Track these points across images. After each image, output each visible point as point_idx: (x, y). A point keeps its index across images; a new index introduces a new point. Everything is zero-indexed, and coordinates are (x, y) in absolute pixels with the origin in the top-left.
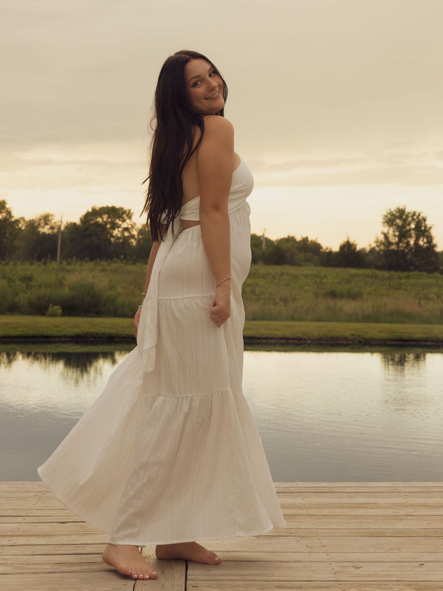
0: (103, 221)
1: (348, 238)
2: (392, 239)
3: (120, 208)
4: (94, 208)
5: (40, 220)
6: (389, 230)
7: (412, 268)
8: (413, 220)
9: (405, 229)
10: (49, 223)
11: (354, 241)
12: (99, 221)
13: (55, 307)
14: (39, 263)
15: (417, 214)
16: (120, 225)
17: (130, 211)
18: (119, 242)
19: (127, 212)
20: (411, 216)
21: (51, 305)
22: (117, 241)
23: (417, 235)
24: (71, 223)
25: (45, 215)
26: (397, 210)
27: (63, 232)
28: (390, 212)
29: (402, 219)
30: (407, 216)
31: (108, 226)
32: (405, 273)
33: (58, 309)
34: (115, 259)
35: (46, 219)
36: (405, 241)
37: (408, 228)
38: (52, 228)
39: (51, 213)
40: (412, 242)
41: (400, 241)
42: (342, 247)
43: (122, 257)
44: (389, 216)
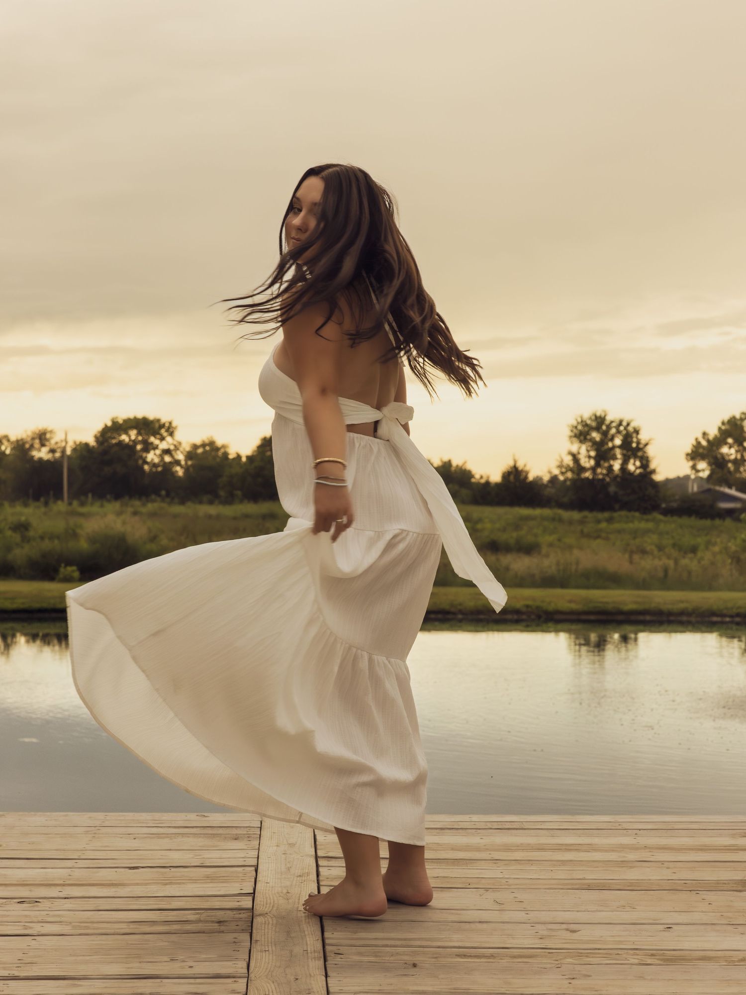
0: (130, 440)
1: (515, 462)
2: (585, 462)
3: (155, 419)
4: (115, 420)
5: (33, 439)
6: (580, 448)
7: (617, 506)
8: (619, 432)
9: (606, 447)
10: (47, 443)
11: (525, 466)
12: (124, 440)
13: (69, 569)
14: (37, 504)
15: (624, 423)
16: (158, 446)
17: (170, 423)
18: (157, 472)
19: (167, 425)
20: (615, 427)
21: (63, 565)
22: (154, 470)
23: (624, 455)
24: (80, 443)
25: (40, 431)
26: (593, 418)
27: (69, 457)
28: (582, 421)
29: (601, 431)
30: (609, 427)
31: (139, 447)
32: (606, 515)
33: (73, 571)
34: (153, 497)
35: (42, 437)
36: (606, 465)
37: (610, 445)
38: (53, 451)
39: (49, 429)
40: (617, 466)
41: (598, 464)
42: (506, 476)
43: (163, 493)
44: (580, 427)
